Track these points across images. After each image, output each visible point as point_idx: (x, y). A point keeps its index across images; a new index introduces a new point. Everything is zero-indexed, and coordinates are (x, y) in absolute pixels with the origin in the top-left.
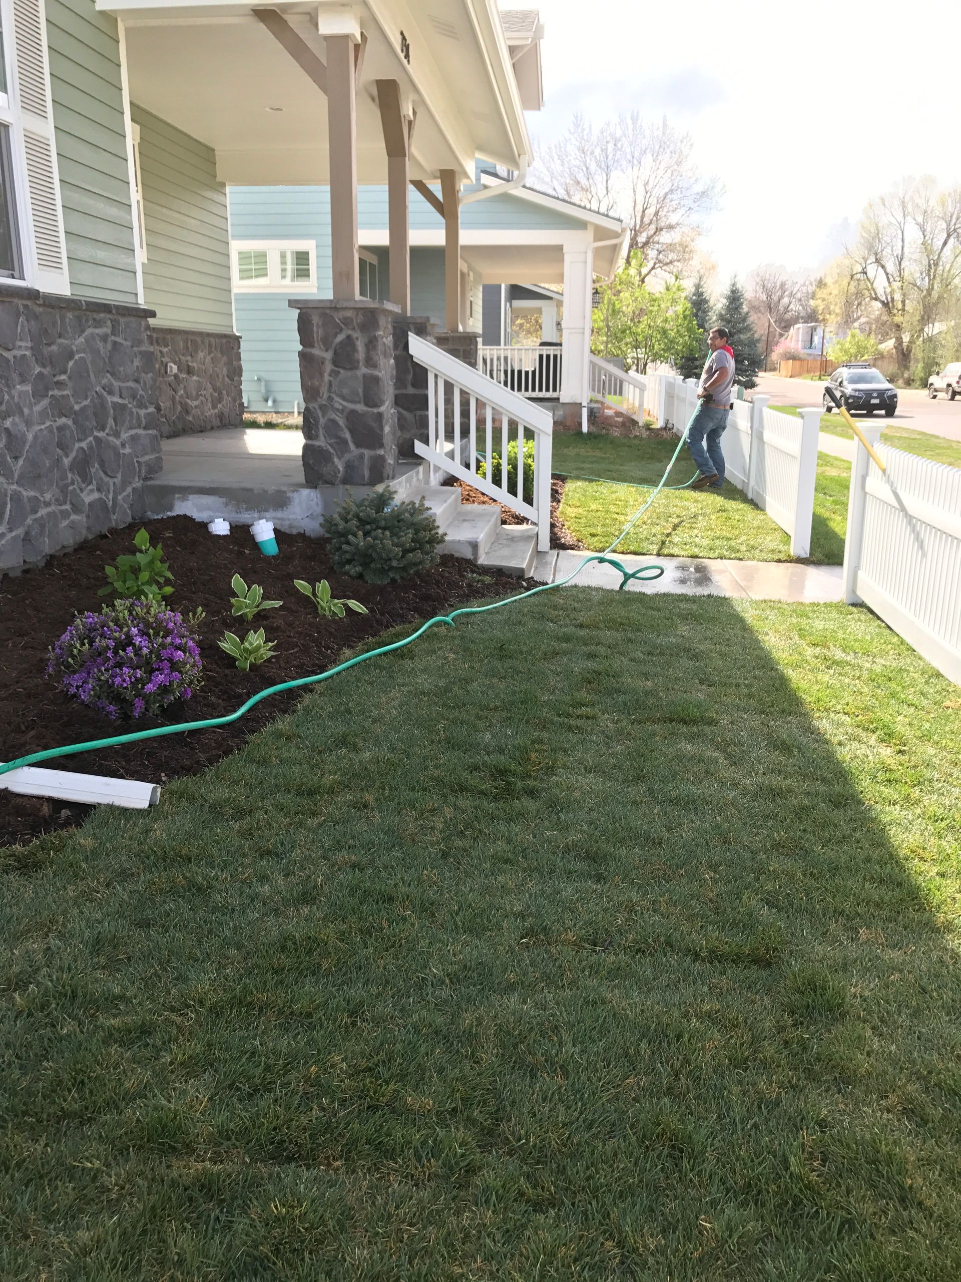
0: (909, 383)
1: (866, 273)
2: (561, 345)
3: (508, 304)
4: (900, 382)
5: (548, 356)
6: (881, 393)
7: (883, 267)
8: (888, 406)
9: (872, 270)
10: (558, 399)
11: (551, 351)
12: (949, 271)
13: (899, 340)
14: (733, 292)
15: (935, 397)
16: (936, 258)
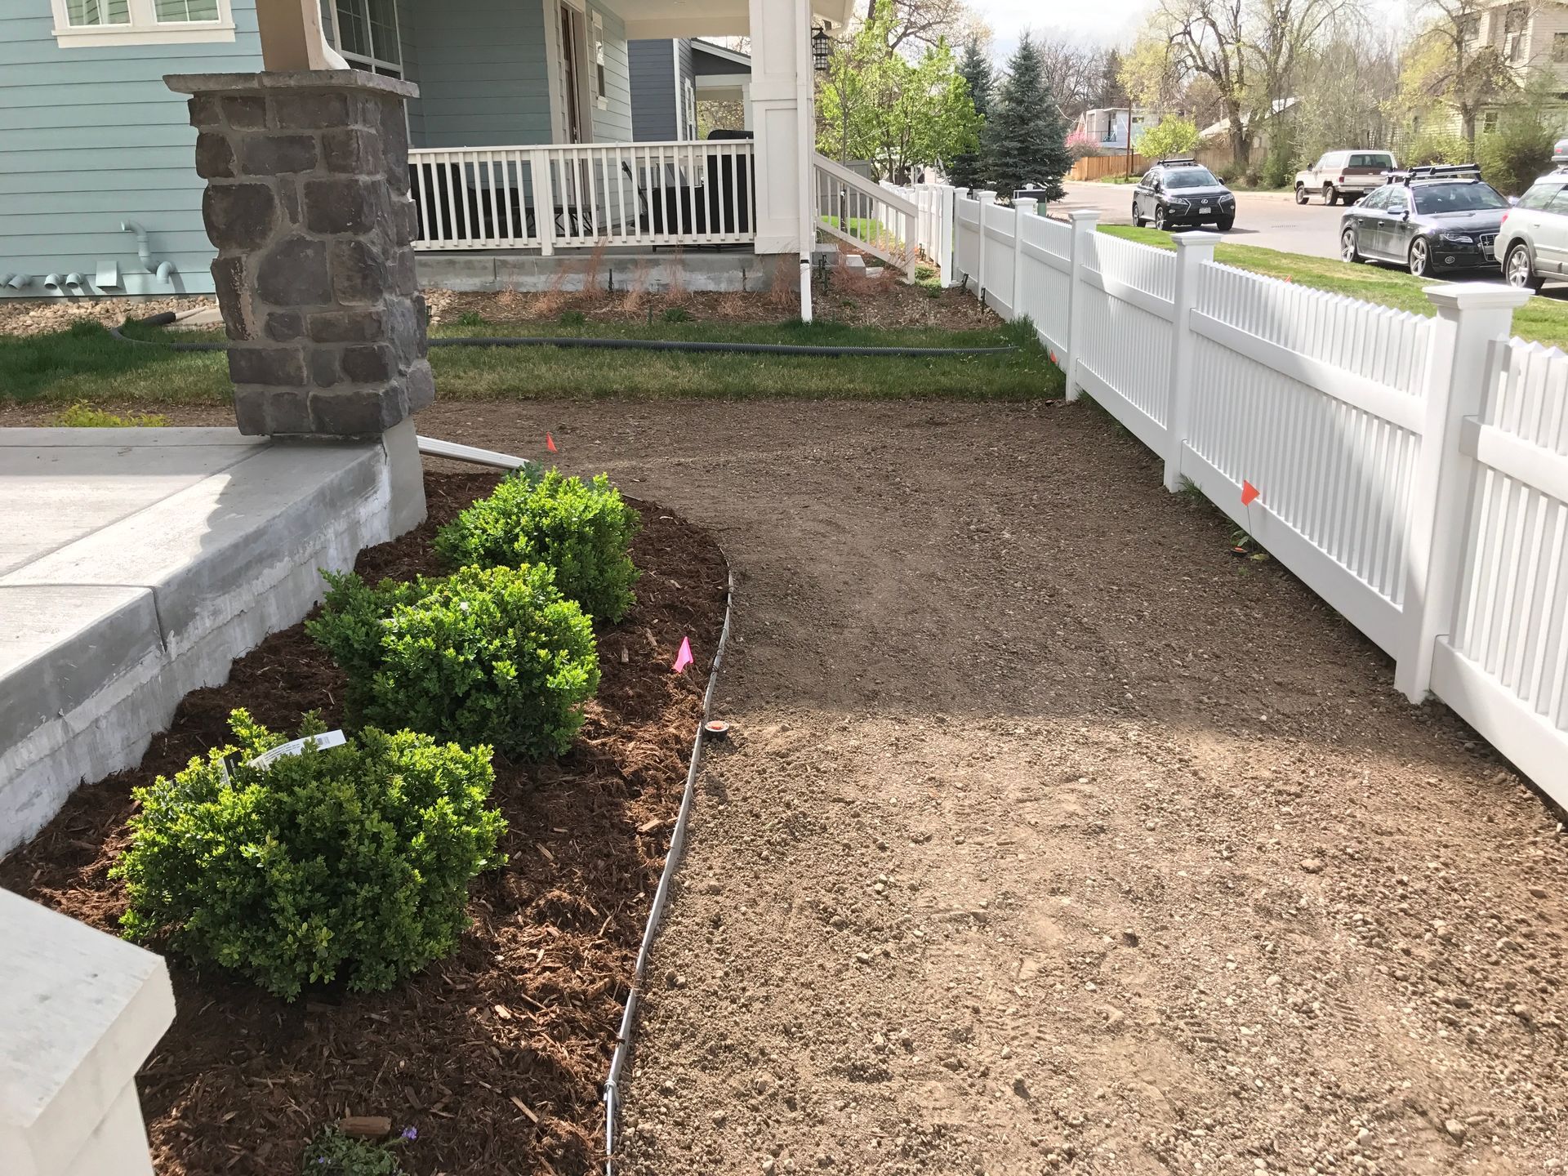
0: (1254, 183)
1: (1189, 33)
2: (750, 135)
3: (688, 83)
4: (1242, 181)
5: (727, 159)
6: (1212, 199)
7: (1213, 24)
8: (1222, 217)
9: (1196, 30)
10: (753, 245)
11: (732, 148)
12: (1300, 28)
13: (1236, 123)
14: (1025, 58)
15: (1305, 201)
16: (1283, 9)
